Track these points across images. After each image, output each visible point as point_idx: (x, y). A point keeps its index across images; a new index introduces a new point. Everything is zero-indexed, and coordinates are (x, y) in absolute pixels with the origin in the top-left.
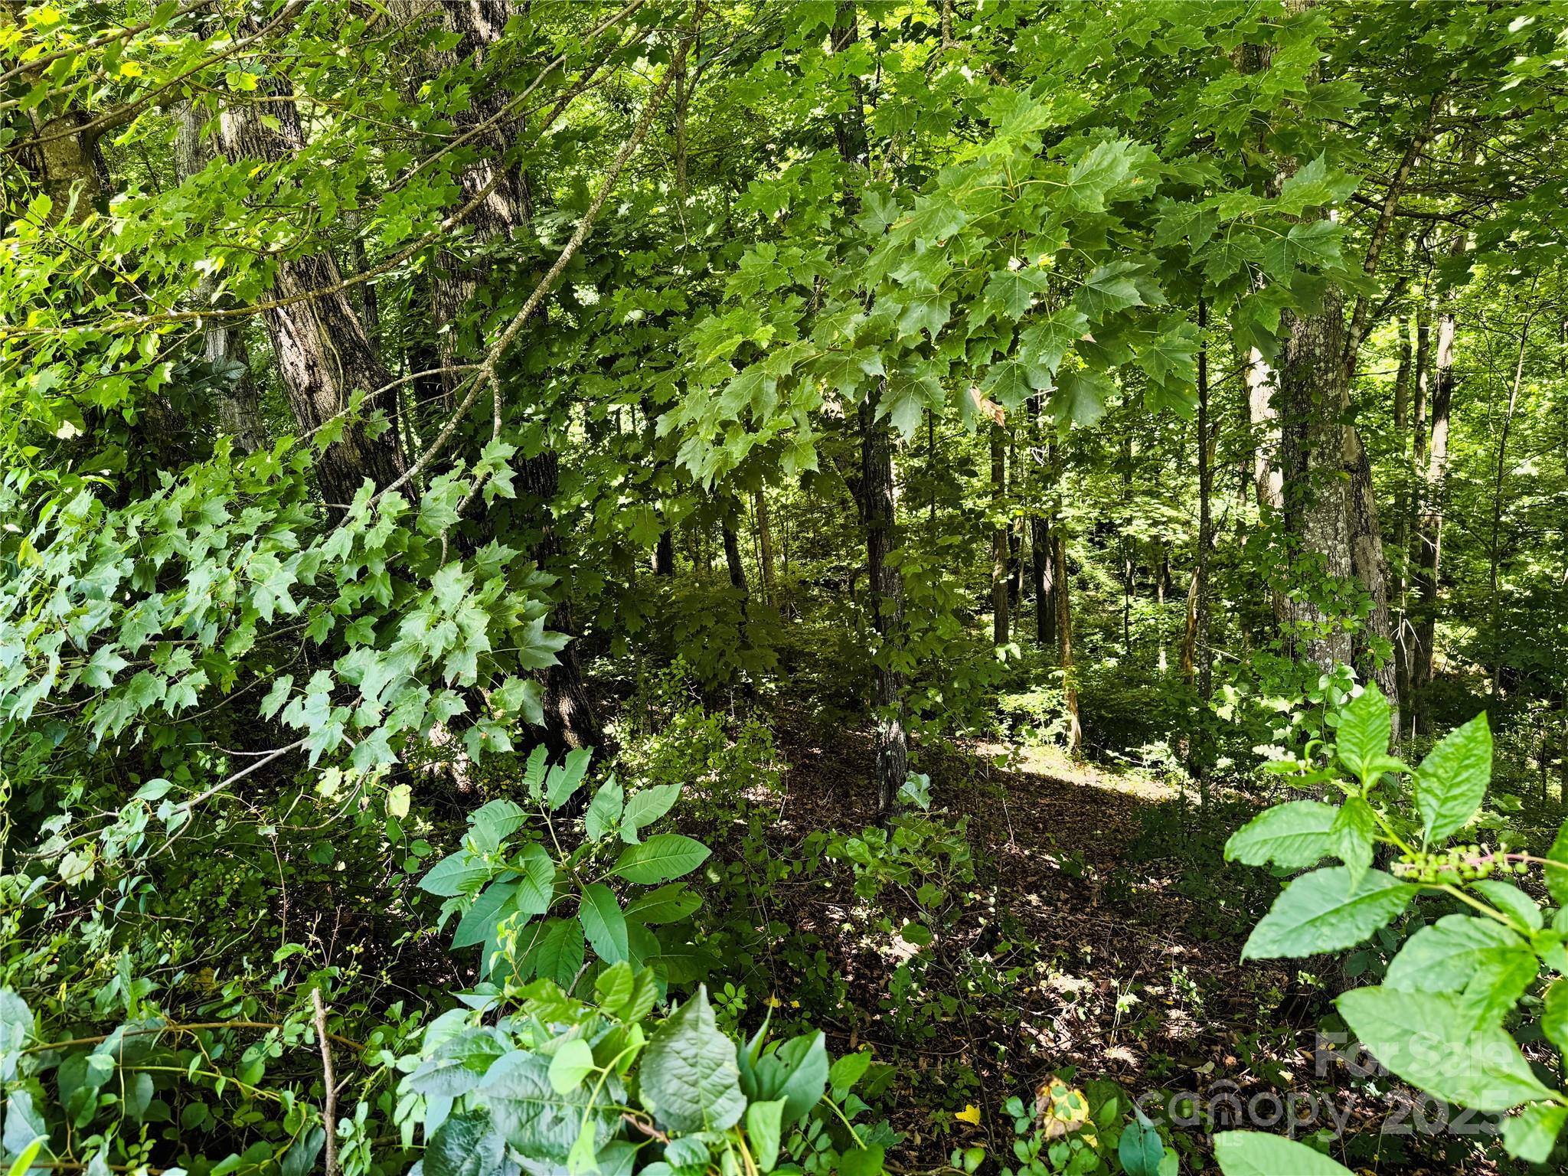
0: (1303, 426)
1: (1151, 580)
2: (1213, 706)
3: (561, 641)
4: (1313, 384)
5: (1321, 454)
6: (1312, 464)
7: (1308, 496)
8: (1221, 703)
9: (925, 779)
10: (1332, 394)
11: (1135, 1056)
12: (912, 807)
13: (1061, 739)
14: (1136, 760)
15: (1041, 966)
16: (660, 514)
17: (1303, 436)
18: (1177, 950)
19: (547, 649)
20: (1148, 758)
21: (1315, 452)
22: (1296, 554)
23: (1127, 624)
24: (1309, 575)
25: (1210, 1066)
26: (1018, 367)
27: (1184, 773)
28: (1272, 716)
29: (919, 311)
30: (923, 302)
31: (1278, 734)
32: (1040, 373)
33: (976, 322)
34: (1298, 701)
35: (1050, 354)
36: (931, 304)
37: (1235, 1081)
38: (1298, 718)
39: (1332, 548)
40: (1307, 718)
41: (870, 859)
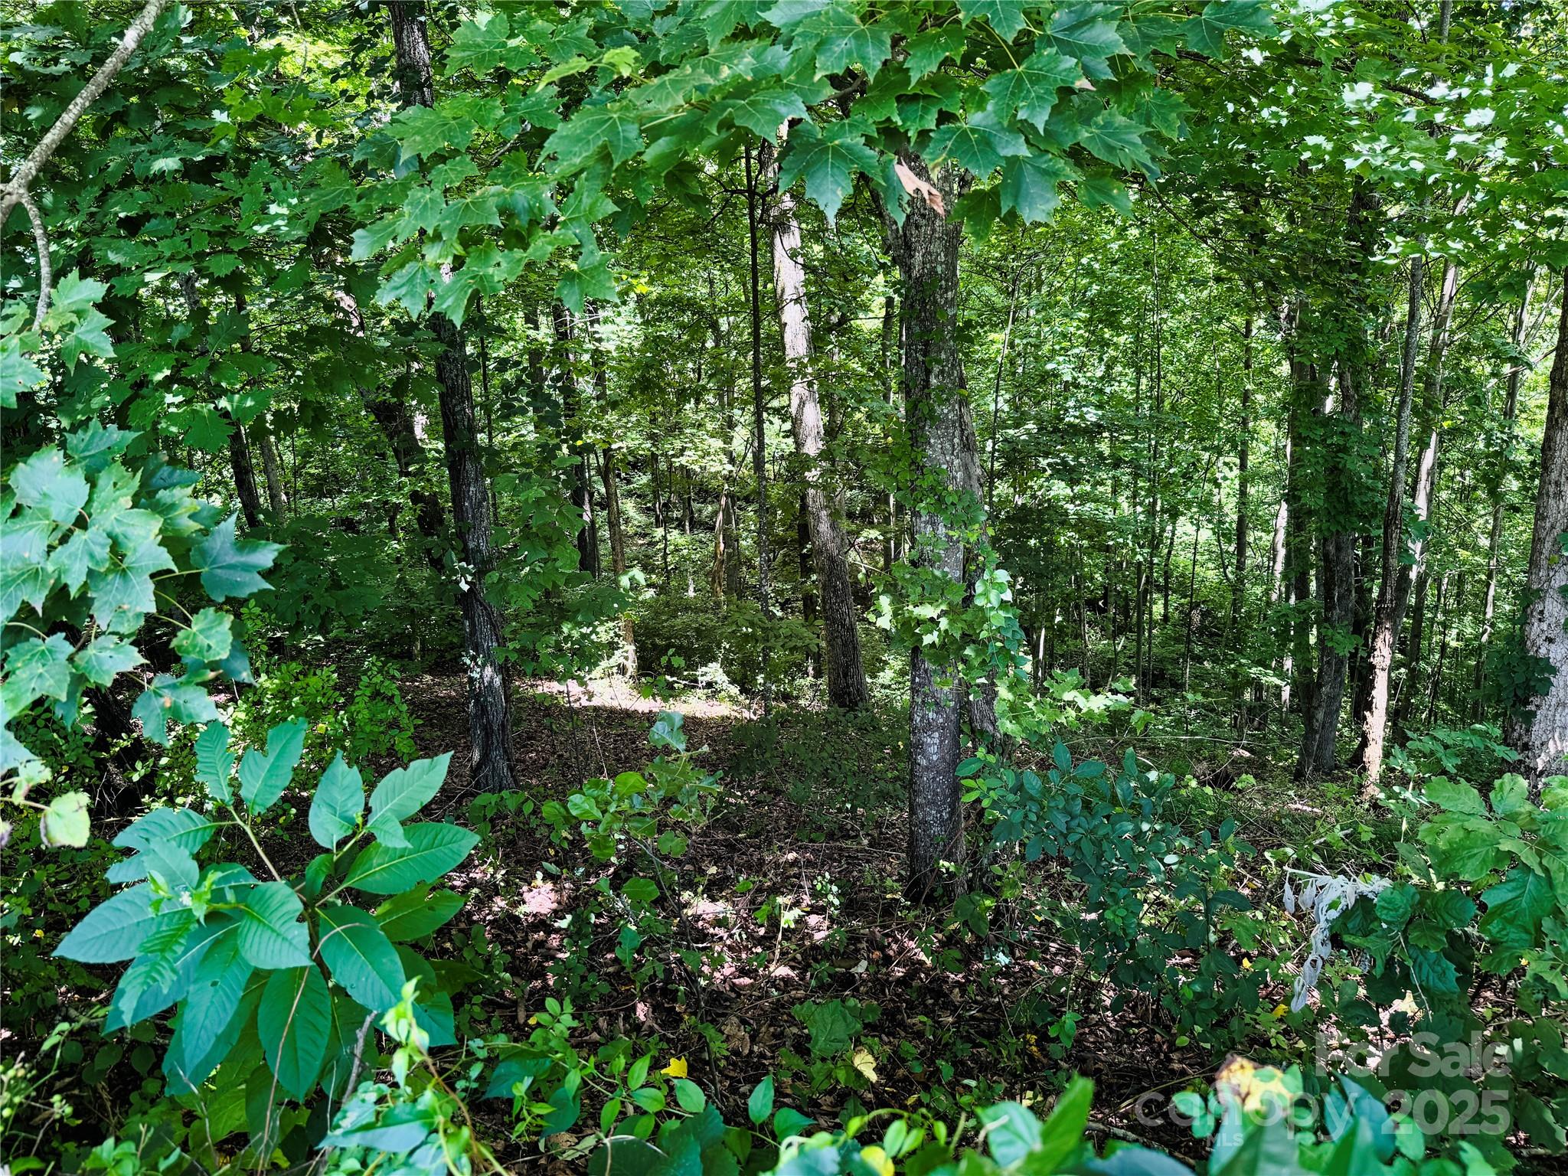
0: (927, 344)
1: (676, 514)
2: (872, 617)
3: (267, 555)
4: (935, 302)
5: (942, 372)
6: (934, 381)
7: (932, 416)
8: (879, 614)
10: (951, 312)
11: (793, 968)
12: (667, 750)
13: (622, 670)
14: (693, 683)
15: (686, 895)
16: (226, 414)
17: (925, 354)
18: (791, 856)
19: (247, 568)
20: (703, 680)
21: (936, 369)
22: (921, 468)
23: (665, 555)
24: (932, 489)
25: (864, 964)
26: (973, 131)
27: (734, 690)
28: (919, 622)
29: (843, 44)
30: (845, 34)
31: (928, 639)
32: (1007, 136)
33: (921, 68)
34: (944, 607)
35: (1032, 107)
36: (858, 36)
37: (888, 974)
38: (944, 623)
39: (950, 464)
40: (952, 622)
41: (599, 815)
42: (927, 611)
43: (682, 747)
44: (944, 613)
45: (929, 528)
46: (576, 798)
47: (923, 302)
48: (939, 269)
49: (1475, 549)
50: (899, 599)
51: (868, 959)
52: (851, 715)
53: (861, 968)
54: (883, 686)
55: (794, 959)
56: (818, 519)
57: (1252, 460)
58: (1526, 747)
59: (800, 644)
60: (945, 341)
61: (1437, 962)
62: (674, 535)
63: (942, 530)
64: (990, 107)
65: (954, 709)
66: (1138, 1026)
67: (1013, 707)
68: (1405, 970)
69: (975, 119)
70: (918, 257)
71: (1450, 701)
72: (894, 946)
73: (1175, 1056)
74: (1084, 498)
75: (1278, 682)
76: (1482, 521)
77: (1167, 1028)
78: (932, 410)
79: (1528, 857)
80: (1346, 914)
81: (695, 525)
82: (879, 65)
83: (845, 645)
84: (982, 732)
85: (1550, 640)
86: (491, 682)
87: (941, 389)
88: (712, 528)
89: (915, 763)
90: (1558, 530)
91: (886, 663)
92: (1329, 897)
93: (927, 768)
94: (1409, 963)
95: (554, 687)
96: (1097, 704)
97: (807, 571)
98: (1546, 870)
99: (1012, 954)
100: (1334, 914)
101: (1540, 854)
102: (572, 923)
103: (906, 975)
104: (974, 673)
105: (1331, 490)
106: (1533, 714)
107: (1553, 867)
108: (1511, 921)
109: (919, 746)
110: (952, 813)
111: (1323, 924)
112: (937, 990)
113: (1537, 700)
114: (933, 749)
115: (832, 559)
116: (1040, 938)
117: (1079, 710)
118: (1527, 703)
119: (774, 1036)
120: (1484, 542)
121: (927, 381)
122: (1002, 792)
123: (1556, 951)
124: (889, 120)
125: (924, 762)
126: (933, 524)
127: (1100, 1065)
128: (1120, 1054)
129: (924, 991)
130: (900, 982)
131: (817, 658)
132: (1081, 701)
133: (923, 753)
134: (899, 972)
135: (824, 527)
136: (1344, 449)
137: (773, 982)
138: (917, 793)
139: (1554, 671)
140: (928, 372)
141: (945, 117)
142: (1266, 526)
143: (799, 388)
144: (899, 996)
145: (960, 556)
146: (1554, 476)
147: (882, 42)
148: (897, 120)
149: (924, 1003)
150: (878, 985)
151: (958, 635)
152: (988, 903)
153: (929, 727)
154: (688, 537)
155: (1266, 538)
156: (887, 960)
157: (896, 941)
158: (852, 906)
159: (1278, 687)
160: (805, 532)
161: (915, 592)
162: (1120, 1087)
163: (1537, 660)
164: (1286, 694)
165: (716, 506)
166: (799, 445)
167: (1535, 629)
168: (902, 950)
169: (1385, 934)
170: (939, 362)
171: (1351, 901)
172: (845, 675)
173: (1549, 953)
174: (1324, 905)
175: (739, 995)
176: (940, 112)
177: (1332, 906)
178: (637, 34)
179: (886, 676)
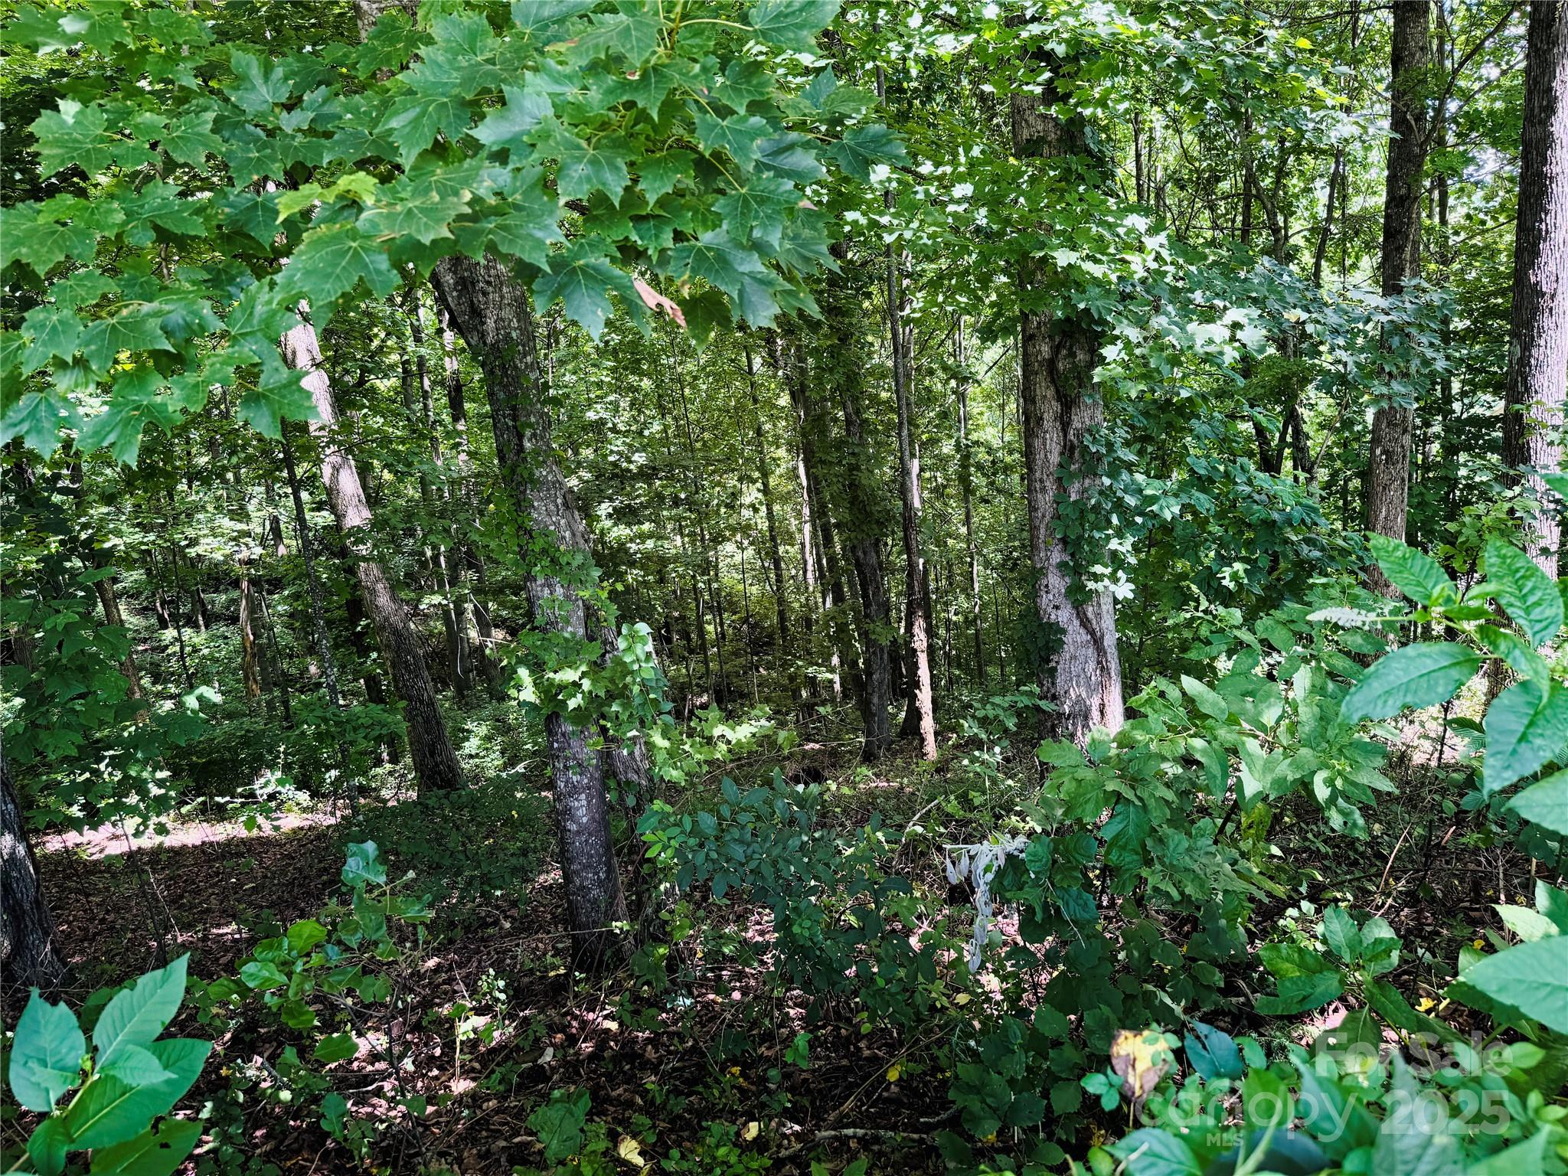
0: (514, 408)
1: (183, 609)
4: (516, 367)
5: (534, 435)
6: (527, 445)
7: (532, 480)
9: (370, 846)
11: (475, 1080)
18: (431, 963)
21: (528, 433)
22: (529, 533)
23: (182, 658)
24: (544, 552)
25: (550, 1051)
26: (709, 249)
27: (304, 797)
28: (562, 687)
29: (580, 170)
30: (579, 160)
31: (572, 704)
32: (740, 254)
33: (653, 191)
34: (584, 668)
35: (764, 226)
36: (594, 162)
37: (577, 1054)
38: (586, 684)
39: (557, 524)
40: (594, 682)
41: (284, 979)
42: (569, 675)
43: (382, 879)
44: (584, 675)
45: (546, 591)
46: (250, 968)
47: (503, 367)
48: (514, 335)
49: (957, 537)
50: (537, 667)
51: (552, 1045)
52: (454, 796)
53: (548, 1056)
54: (471, 756)
55: (473, 1070)
56: (373, 592)
57: (772, 481)
58: (1054, 697)
59: (384, 732)
60: (532, 405)
61: (1079, 896)
62: (187, 633)
63: (559, 591)
64: (725, 226)
65: (597, 767)
66: (824, 1027)
67: (671, 754)
68: (1058, 910)
69: (707, 237)
70: (490, 323)
71: (959, 667)
72: (575, 1024)
73: (862, 1045)
74: (643, 537)
75: (829, 676)
76: (956, 513)
77: (849, 1021)
78: (531, 474)
79: (1128, 794)
80: (1000, 873)
81: (211, 619)
82: (620, 192)
83: (427, 721)
84: (628, 783)
85: (1057, 607)
86: (12, 854)
87: (536, 452)
88: (234, 620)
89: (565, 830)
90: (1048, 518)
91: (469, 731)
92: (982, 862)
93: (578, 833)
94: (1060, 903)
95: (72, 838)
96: (743, 733)
97: (364, 652)
98: (1140, 799)
99: (690, 994)
100: (990, 876)
101: (1133, 788)
102: (215, 1109)
103: (596, 1046)
104: (624, 728)
105: (852, 503)
106: (1055, 669)
107: (1145, 796)
108: (1123, 848)
109: (568, 812)
110: (608, 872)
111: (983, 887)
112: (629, 1052)
113: (1055, 658)
114: (582, 812)
115: (396, 632)
116: (712, 970)
117: (729, 742)
118: (1049, 661)
119: (481, 1156)
120: (963, 530)
121: (521, 449)
122: (682, 838)
123: (1163, 864)
124: (627, 238)
125: (574, 827)
126: (550, 586)
127: (804, 1075)
128: (818, 1058)
129: (617, 1059)
130: (592, 1057)
131: (392, 741)
132: (730, 735)
133: (572, 818)
134: (587, 1047)
135: (383, 600)
136: (855, 468)
137: (460, 1100)
138: (570, 861)
139: (1064, 631)
140: (521, 437)
141: (679, 236)
142: (790, 540)
143: (331, 457)
144: (594, 1072)
145: (581, 613)
146: (1038, 475)
147: (617, 169)
148: (634, 237)
149: (622, 1071)
150: (571, 1068)
151: (602, 694)
152: (661, 951)
153: (574, 790)
154: (204, 634)
155: (793, 550)
156: (572, 1040)
157: (575, 1017)
158: (519, 996)
159: (831, 681)
160: (356, 607)
161: (551, 659)
162: (830, 1089)
163: (1050, 625)
164: (837, 687)
165: (235, 594)
166: (340, 517)
167: (1045, 600)
168: (584, 1024)
169: (1036, 883)
170: (530, 425)
171: (1002, 862)
172: (432, 754)
173: (1158, 867)
174: (980, 871)
175: (427, 1128)
176: (675, 231)
177: (987, 870)
178: (264, 128)
179: (472, 745)
